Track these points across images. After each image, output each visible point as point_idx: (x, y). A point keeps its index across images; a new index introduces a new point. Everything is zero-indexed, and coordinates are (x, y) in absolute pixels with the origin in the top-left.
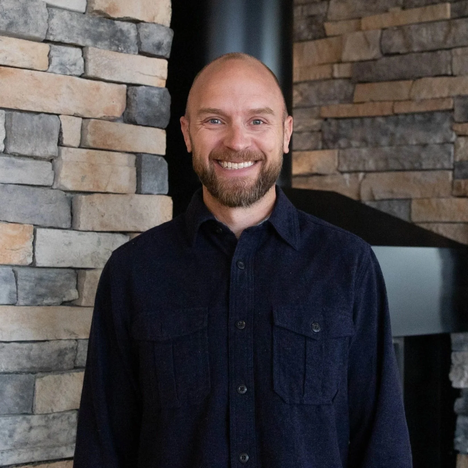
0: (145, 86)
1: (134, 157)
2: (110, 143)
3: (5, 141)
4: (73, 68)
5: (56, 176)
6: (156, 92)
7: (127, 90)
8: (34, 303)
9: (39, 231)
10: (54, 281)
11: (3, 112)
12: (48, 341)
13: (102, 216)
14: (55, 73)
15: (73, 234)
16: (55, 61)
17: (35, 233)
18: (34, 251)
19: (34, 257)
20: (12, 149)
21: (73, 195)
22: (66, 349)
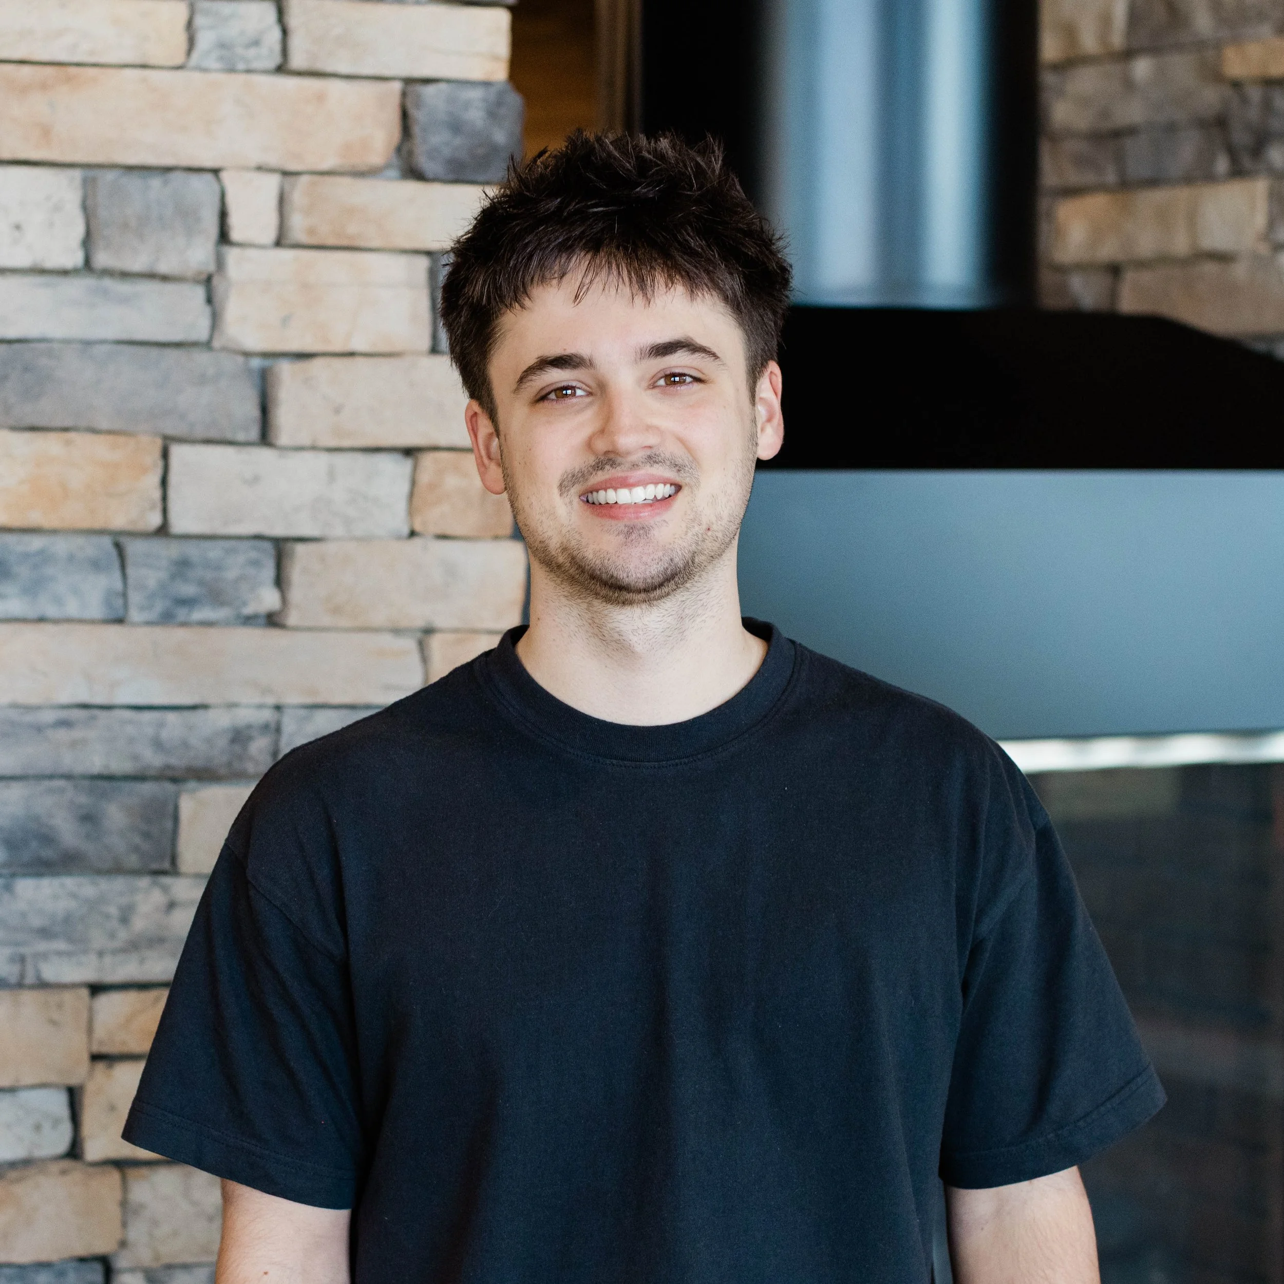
0: (448, 81)
1: (423, 263)
2: (353, 230)
3: (87, 242)
4: (252, 52)
5: (216, 319)
6: (476, 94)
7: (404, 94)
8: (166, 619)
9: (178, 452)
10: (218, 568)
11: (77, 174)
12: (204, 707)
13: (338, 410)
14: (205, 70)
15: (264, 455)
16: (205, 40)
17: (165, 455)
18: (164, 498)
19: (165, 511)
20: (102, 259)
21: (267, 363)
22: (249, 727)
